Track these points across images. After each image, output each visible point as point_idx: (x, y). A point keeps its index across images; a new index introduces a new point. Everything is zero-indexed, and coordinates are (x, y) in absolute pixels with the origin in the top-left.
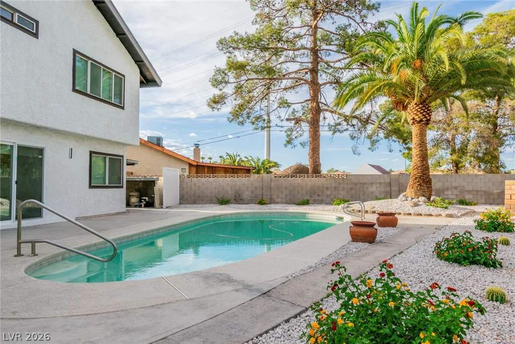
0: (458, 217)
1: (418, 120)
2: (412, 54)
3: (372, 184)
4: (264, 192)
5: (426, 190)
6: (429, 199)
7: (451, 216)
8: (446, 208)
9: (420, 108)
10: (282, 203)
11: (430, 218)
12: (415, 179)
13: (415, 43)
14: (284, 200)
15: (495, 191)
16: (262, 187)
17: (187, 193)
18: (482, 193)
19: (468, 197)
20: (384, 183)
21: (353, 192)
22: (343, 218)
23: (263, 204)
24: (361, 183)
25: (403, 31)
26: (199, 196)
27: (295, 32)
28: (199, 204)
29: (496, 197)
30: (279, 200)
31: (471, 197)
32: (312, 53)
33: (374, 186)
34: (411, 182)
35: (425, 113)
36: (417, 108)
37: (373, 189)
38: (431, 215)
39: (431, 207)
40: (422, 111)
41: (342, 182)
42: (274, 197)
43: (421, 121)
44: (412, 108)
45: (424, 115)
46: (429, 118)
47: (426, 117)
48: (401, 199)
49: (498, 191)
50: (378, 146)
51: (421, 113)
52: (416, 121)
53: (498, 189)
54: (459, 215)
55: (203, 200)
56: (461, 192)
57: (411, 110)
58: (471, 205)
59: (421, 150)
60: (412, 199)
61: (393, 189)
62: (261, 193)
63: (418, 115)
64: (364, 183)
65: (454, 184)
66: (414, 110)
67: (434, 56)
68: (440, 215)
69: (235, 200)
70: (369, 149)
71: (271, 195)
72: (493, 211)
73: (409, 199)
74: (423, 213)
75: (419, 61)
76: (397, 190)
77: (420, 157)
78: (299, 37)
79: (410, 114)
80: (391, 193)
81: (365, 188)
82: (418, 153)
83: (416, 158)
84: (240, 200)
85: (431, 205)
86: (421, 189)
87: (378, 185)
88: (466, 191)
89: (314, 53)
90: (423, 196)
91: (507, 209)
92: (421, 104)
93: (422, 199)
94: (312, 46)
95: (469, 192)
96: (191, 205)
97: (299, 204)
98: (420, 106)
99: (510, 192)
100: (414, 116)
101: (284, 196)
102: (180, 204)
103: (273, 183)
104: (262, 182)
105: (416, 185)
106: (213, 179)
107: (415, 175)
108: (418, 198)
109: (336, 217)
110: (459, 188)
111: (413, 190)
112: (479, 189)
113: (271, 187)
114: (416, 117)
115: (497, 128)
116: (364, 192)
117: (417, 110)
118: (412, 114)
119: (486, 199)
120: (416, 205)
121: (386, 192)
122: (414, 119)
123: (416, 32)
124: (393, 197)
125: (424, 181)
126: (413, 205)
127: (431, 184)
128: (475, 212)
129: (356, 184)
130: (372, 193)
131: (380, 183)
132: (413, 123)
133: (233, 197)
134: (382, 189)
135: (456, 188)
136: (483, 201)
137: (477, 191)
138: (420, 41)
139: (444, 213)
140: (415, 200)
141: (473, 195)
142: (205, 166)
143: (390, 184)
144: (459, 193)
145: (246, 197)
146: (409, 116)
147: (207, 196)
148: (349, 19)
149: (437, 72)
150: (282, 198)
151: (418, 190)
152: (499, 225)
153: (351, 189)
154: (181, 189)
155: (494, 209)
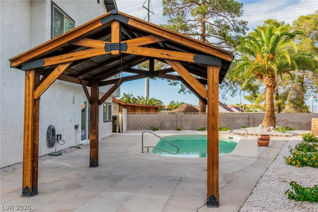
0: (291, 136)
1: (270, 85)
2: (268, 51)
3: (239, 118)
4: (178, 123)
5: (273, 123)
6: (275, 127)
7: (287, 136)
8: (284, 132)
9: (271, 80)
10: (188, 129)
11: (277, 137)
12: (268, 117)
13: (270, 45)
14: (189, 128)
15: (304, 123)
16: (177, 120)
17: (131, 123)
18: (297, 123)
19: (290, 126)
20: (246, 118)
21: (229, 123)
22: (232, 138)
23: (179, 130)
24: (233, 118)
25: (263, 37)
26: (139, 125)
27: (192, 24)
28: (138, 130)
29: (304, 125)
30: (187, 128)
31: (291, 125)
32: (202, 38)
33: (240, 119)
34: (265, 118)
35: (273, 82)
36: (270, 79)
37: (239, 121)
38: (277, 136)
39: (277, 132)
40: (272, 81)
41: (222, 117)
42: (184, 126)
43: (272, 86)
44: (267, 79)
45: (273, 83)
46: (275, 85)
47: (274, 85)
48: (261, 127)
49: (305, 122)
50: (236, 94)
51: (272, 82)
52: (269, 86)
53: (305, 121)
54: (291, 135)
55: (141, 128)
56: (286, 123)
57: (266, 80)
58: (292, 130)
59: (271, 102)
60: (266, 127)
61: (251, 121)
62: (176, 124)
63: (270, 83)
64: (234, 118)
65: (283, 119)
66: (268, 80)
67: (281, 55)
68: (282, 136)
69: (160, 127)
70: (231, 95)
71: (182, 125)
72: (307, 133)
73: (265, 127)
74: (274, 135)
75: (271, 55)
76: (253, 122)
77: (270, 105)
78: (195, 26)
79: (266, 82)
80: (249, 123)
81: (235, 121)
82: (269, 103)
83: (268, 106)
84: (164, 128)
85: (277, 131)
86: (271, 122)
87: (242, 119)
88: (289, 122)
89: (203, 38)
90: (272, 126)
91: (312, 132)
92: (272, 77)
93: (271, 127)
94: (202, 33)
95: (290, 123)
96: (134, 131)
97: (199, 130)
98: (271, 78)
99: (314, 124)
100: (268, 83)
101: (189, 125)
102: (127, 130)
103: (183, 118)
104: (177, 117)
105: (268, 120)
106: (147, 115)
107: (268, 115)
108: (269, 127)
109: (228, 137)
110: (285, 121)
111: (266, 123)
112: (296, 121)
113: (182, 120)
114: (269, 84)
115: (303, 84)
116: (234, 123)
117: (270, 80)
118: (267, 82)
119: (299, 127)
120: (269, 130)
121: (246, 123)
122: (268, 85)
123: (271, 39)
124: (250, 126)
125: (272, 118)
126: (267, 130)
127: (275, 120)
128: (297, 134)
129: (230, 118)
130: (239, 123)
131: (244, 118)
132: (267, 87)
133: (159, 126)
134: (245, 121)
135: (284, 121)
136: (298, 128)
137: (295, 122)
138: (273, 45)
139: (284, 134)
140: (268, 128)
141: (293, 124)
142: (129, 105)
143: (249, 118)
144: (285, 124)
145: (167, 126)
146: (265, 83)
147: (143, 126)
148: (224, 18)
149: (282, 63)
150: (188, 127)
151: (269, 123)
152: (313, 139)
153: (227, 121)
154: (128, 121)
155: (307, 132)
